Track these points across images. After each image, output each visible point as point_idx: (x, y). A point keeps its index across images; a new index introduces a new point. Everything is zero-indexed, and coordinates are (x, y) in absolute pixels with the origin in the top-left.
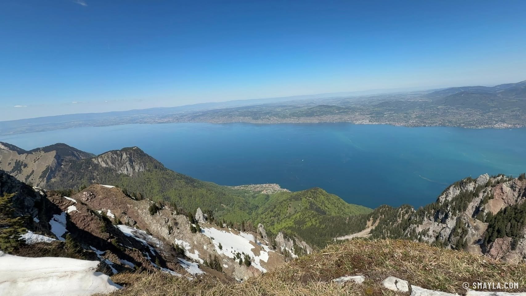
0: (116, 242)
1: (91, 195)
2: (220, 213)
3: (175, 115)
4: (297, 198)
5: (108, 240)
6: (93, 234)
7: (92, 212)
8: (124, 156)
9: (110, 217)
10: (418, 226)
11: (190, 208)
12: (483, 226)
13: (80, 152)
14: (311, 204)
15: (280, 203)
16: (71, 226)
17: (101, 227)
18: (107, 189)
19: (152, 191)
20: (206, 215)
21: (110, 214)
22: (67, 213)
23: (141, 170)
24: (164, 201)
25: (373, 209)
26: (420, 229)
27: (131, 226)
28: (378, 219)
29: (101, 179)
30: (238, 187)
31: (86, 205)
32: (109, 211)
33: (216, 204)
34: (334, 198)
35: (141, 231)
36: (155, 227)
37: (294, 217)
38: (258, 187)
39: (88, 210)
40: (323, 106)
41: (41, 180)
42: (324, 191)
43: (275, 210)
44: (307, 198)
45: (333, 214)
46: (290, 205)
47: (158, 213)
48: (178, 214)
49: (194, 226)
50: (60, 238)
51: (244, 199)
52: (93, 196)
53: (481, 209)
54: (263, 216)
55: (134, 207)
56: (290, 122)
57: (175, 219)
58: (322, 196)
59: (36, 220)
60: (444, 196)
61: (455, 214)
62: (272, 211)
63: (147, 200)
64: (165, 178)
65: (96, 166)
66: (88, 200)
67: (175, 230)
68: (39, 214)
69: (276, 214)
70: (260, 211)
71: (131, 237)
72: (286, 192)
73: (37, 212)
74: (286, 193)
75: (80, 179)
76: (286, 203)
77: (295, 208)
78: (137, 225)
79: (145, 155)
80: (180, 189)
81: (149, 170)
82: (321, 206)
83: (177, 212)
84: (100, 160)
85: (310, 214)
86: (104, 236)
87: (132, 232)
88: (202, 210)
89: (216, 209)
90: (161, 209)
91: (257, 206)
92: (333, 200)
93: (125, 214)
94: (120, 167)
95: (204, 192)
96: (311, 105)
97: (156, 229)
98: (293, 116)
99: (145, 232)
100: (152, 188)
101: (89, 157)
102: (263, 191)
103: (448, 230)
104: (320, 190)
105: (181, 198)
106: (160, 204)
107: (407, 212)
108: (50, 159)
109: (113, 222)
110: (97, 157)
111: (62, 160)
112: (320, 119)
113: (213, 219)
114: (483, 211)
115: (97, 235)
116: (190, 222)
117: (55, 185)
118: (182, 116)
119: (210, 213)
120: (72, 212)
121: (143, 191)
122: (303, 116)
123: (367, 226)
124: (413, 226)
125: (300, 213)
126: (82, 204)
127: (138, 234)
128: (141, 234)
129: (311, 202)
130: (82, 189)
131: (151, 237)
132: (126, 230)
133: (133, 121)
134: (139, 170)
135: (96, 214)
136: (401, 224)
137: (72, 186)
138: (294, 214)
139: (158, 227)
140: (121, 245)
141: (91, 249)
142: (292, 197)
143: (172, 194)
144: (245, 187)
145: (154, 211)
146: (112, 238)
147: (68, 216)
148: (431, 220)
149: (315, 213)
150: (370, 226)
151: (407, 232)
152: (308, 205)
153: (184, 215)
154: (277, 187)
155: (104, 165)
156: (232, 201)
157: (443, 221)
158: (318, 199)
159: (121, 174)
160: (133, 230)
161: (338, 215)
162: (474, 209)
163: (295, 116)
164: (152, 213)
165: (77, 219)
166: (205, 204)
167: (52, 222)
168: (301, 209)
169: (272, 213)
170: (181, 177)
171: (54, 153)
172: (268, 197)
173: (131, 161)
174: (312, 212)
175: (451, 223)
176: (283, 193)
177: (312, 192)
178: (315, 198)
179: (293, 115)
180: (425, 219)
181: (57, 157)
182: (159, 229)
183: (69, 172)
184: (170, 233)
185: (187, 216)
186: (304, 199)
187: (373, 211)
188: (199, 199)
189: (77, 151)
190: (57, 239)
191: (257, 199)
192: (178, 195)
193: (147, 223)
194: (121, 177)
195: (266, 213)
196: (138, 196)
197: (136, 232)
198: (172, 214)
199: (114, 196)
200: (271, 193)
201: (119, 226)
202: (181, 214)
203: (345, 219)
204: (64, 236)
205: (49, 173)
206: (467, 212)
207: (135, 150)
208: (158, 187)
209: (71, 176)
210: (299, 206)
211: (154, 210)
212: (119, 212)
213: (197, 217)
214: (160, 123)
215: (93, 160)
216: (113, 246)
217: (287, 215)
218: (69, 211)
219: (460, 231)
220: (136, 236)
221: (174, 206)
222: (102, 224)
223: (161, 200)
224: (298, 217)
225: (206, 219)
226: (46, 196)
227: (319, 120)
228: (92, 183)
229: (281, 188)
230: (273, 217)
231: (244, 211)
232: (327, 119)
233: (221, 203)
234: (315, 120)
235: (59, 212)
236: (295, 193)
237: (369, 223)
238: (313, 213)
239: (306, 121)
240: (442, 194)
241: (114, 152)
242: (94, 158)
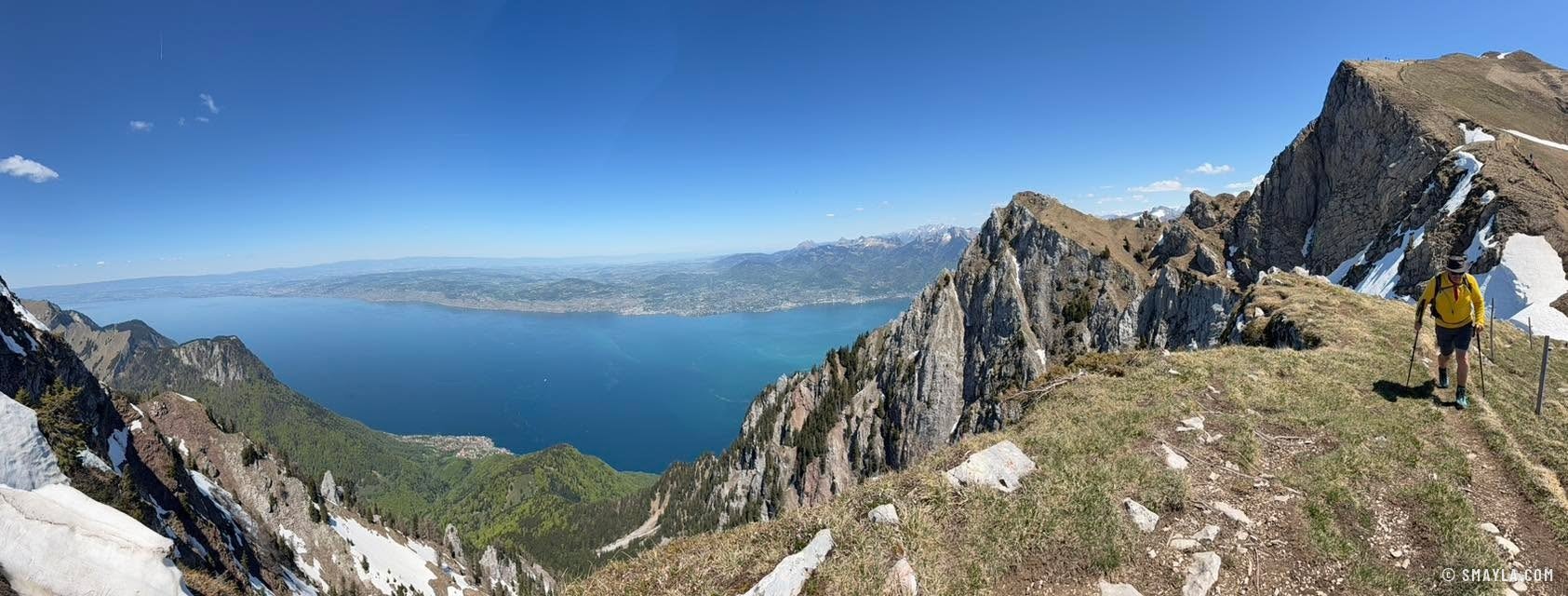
0: (186, 500)
1: (162, 408)
2: (370, 489)
3: (300, 282)
4: (525, 469)
5: (174, 492)
6: (157, 475)
7: (160, 436)
8: (216, 350)
9: (183, 452)
10: (723, 487)
11: (311, 468)
12: (791, 453)
13: (159, 336)
14: (553, 480)
15: (492, 479)
16: (131, 453)
17: (168, 467)
18: (185, 402)
19: (250, 419)
20: (341, 488)
21: (182, 447)
22: (129, 431)
23: (238, 378)
24: (267, 443)
25: (659, 474)
26: (726, 492)
27: (210, 477)
28: (668, 492)
29: (179, 383)
30: (409, 437)
31: (154, 423)
32: (183, 441)
33: (363, 470)
34: (593, 462)
35: (224, 492)
36: (247, 491)
37: (519, 511)
38: (450, 442)
39: (156, 432)
40: (573, 279)
41: (109, 371)
42: (576, 451)
43: (482, 494)
44: (545, 467)
45: (593, 499)
46: (512, 484)
47: (255, 464)
48: (289, 475)
49: (317, 506)
50: (116, 468)
51: (418, 464)
52: (165, 409)
53: (786, 428)
54: (457, 507)
55: (219, 443)
56: (515, 308)
57: (284, 485)
58: (572, 461)
59: (95, 431)
60: (747, 422)
61: (762, 448)
62: (475, 497)
63: (240, 435)
64: (274, 399)
65: (176, 361)
66: (157, 415)
67: (281, 505)
68: (99, 423)
69: (483, 505)
70: (451, 495)
71: (207, 497)
72: (504, 456)
73: (97, 420)
74: (505, 458)
75: (152, 380)
76: (503, 479)
77: (521, 492)
78: (219, 477)
79: (247, 352)
80: (296, 423)
81: (250, 380)
82: (571, 482)
83: (288, 471)
84: (182, 352)
85: (550, 503)
86: (170, 483)
87: (210, 489)
88: (334, 477)
89: (362, 480)
90: (261, 458)
91: (447, 485)
92: (592, 468)
93: (205, 452)
94: (207, 368)
95: (342, 441)
96: (552, 277)
97: (249, 494)
98: (522, 297)
99: (230, 495)
100: (252, 415)
101: (170, 345)
102: (459, 451)
103: (758, 476)
104: (569, 447)
105: (296, 444)
106: (261, 447)
107: (707, 467)
108: (121, 342)
109: (186, 463)
110: (178, 348)
111: (136, 346)
112: (567, 305)
113: (355, 500)
114: (789, 430)
115: (161, 479)
116: (309, 498)
117: (123, 382)
118: (312, 285)
119: (350, 487)
120: (135, 431)
121: (237, 417)
122: (538, 298)
123: (651, 511)
124: (717, 489)
125: (530, 502)
126: (150, 420)
127: (219, 496)
128: (223, 498)
129: (552, 475)
130: (154, 395)
131: (238, 507)
132: (203, 483)
133: (235, 291)
134: (234, 378)
135: (165, 442)
136: (701, 490)
137: (142, 388)
138: (519, 504)
139: (253, 490)
140: (192, 507)
141: (150, 501)
142: (515, 465)
143: (282, 431)
144: (423, 439)
145: (249, 458)
146: (181, 490)
147: (131, 437)
148: (737, 469)
149: (560, 499)
150: (657, 509)
151: (710, 503)
152: (546, 483)
153: (300, 479)
154: (486, 444)
155: (186, 362)
156: (395, 466)
157: (752, 466)
158: (565, 469)
159: (208, 380)
160: (212, 487)
161: (602, 498)
162: (780, 431)
163: (527, 298)
164: (246, 461)
165: (140, 444)
166: (340, 465)
167: (111, 440)
168: (532, 492)
169: (476, 501)
170: (301, 400)
171: (127, 334)
172: (468, 464)
173: (225, 360)
174: (555, 497)
175: (760, 464)
176: (499, 458)
177: (553, 454)
178: (559, 466)
179: (522, 294)
180: (731, 469)
181: (131, 340)
182: (255, 496)
183: (142, 366)
184: (272, 511)
185: (305, 483)
186: (539, 470)
187: (658, 478)
188: (331, 453)
189: (155, 333)
190: (113, 469)
191: (446, 468)
192: (293, 436)
193: (236, 478)
194: (207, 384)
195: (464, 501)
196: (229, 425)
197: (215, 490)
198: (279, 473)
199: (192, 417)
200: (475, 457)
201: (193, 472)
202: (296, 476)
203: (615, 505)
204: (121, 466)
205: (119, 363)
206: (774, 440)
207: (232, 342)
208: (260, 414)
209: (142, 372)
210: (529, 485)
211: (251, 457)
212: (198, 446)
213: (323, 490)
214: (276, 296)
215: (174, 350)
216: (180, 505)
217: (507, 505)
218: (132, 429)
219: (771, 473)
220: (216, 499)
221: (284, 457)
222: (171, 462)
223: (262, 440)
224: (527, 511)
225: (342, 498)
226: (111, 397)
227: (565, 306)
228: (166, 388)
229: (496, 445)
230: (477, 510)
231: (419, 492)
232: (579, 305)
233: (372, 468)
234: (559, 307)
235: (121, 426)
236: (523, 457)
237: (654, 504)
238: (556, 499)
239: (543, 309)
240: (745, 420)
241: (203, 342)
242: (176, 348)
